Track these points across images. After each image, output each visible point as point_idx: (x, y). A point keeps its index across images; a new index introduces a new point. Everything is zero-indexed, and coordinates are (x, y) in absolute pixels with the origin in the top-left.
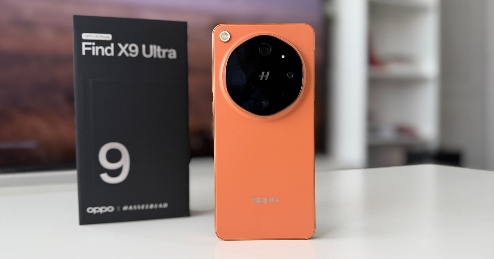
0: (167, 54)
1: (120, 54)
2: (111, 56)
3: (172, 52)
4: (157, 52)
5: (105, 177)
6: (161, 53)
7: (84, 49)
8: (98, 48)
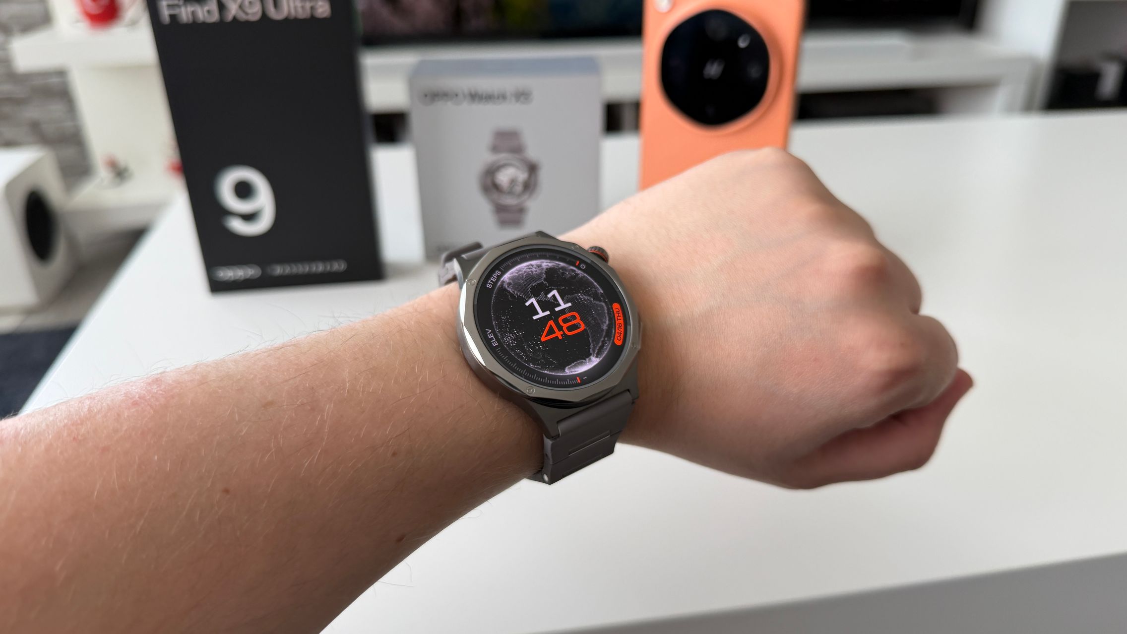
0: (312, 8)
1: (229, 17)
2: (214, 24)
3: (321, 6)
4: (295, 8)
5: (238, 226)
6: (303, 7)
7: (165, 13)
8: (190, 9)
